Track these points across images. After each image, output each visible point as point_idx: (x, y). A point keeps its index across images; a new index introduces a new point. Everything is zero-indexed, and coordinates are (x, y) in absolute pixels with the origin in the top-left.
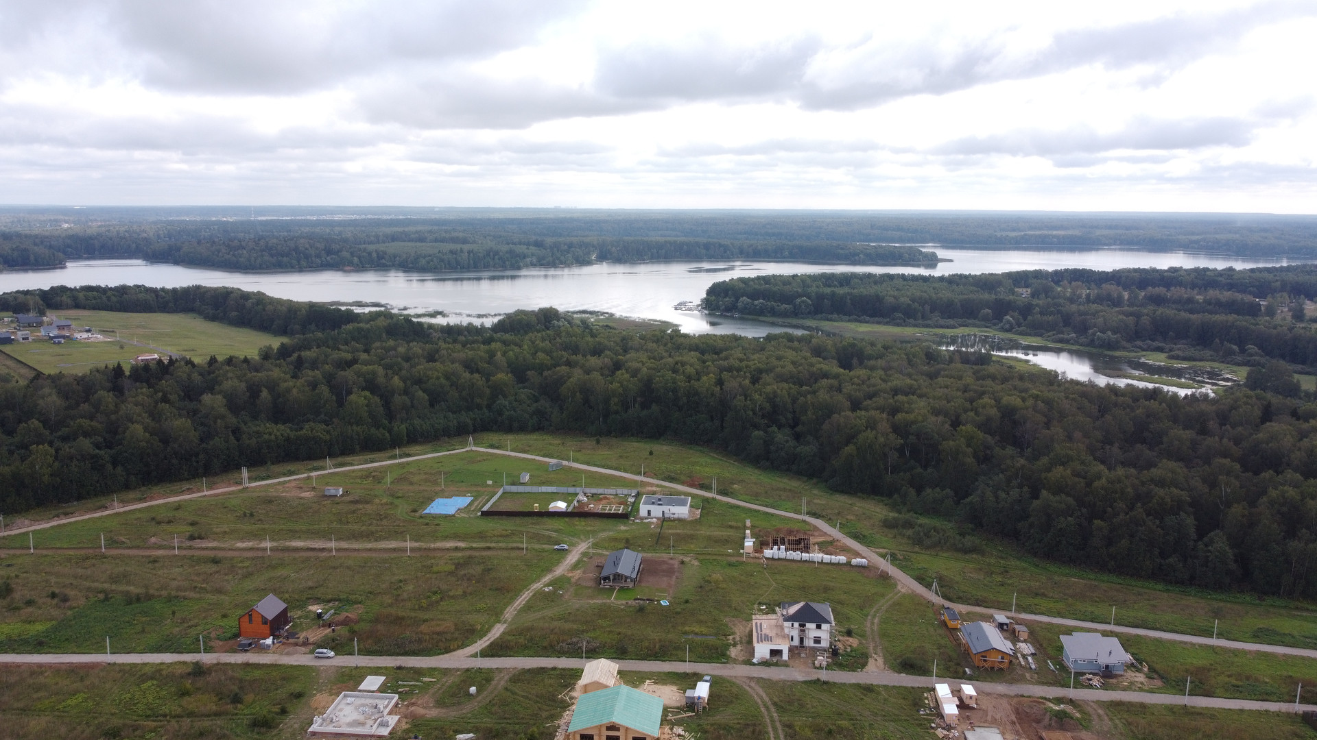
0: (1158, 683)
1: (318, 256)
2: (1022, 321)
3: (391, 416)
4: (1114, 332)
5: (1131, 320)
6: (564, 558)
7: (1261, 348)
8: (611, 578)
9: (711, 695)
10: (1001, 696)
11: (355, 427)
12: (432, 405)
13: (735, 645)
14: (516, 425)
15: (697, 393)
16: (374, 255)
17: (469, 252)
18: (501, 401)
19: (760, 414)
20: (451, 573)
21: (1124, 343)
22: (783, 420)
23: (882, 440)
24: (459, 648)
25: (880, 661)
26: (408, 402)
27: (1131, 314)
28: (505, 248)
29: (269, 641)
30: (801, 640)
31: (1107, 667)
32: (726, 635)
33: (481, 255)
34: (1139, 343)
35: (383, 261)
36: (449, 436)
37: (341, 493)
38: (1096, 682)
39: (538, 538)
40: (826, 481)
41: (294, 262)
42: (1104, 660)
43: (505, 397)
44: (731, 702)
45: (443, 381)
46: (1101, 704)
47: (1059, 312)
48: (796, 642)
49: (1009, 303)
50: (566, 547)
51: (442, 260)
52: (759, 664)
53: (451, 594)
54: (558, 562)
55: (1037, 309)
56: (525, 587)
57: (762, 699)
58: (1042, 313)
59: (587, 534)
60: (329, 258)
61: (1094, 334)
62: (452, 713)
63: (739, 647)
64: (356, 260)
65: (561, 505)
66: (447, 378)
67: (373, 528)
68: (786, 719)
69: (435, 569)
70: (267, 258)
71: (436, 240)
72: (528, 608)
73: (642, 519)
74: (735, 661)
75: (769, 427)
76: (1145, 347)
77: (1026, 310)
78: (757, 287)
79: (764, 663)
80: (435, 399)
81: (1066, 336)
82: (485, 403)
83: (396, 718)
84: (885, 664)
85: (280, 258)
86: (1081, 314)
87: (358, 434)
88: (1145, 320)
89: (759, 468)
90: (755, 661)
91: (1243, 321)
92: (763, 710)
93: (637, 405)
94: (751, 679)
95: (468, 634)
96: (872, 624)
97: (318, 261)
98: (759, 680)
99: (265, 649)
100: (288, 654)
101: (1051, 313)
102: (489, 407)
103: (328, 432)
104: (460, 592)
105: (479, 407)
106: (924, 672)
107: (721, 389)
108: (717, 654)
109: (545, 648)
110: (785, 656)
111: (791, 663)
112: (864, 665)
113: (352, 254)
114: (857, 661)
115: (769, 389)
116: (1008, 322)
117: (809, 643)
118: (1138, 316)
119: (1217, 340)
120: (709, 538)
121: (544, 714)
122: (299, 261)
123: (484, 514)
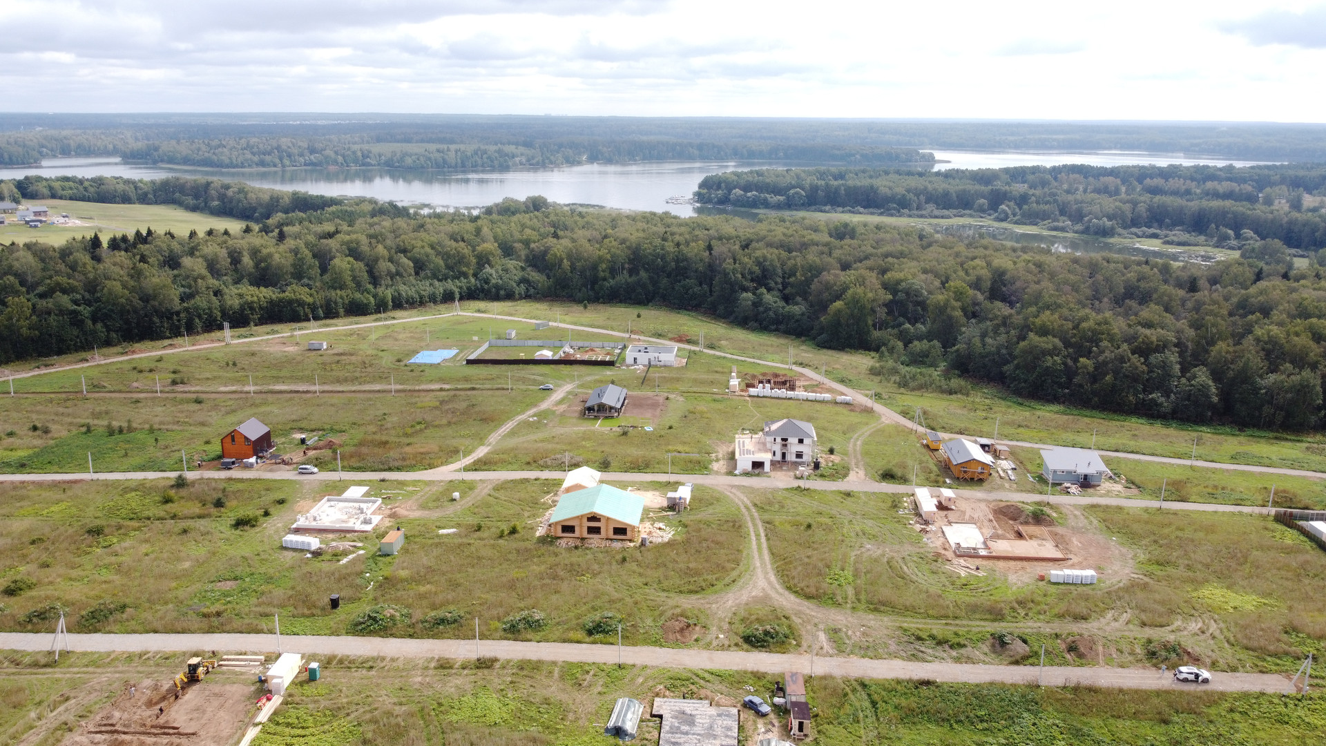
0: (1135, 491)
1: (301, 155)
2: (1017, 210)
3: (375, 280)
4: (1110, 219)
5: (1127, 208)
6: (549, 396)
7: (1256, 232)
8: (596, 408)
9: (693, 498)
10: (980, 500)
11: (338, 292)
12: (417, 273)
13: (717, 460)
14: (502, 292)
15: (686, 259)
16: (359, 154)
17: (456, 151)
18: (488, 269)
19: (749, 277)
20: (436, 408)
21: (1120, 230)
22: (772, 284)
23: (870, 295)
24: (442, 464)
25: (862, 473)
26: (393, 269)
27: (1128, 202)
28: (492, 148)
29: (253, 460)
30: (784, 455)
31: (1086, 476)
32: (709, 453)
33: (469, 154)
34: (1134, 230)
35: (368, 160)
36: (435, 302)
37: (325, 347)
38: (1074, 489)
39: (524, 380)
40: (814, 339)
41: (277, 161)
42: (1082, 470)
43: (492, 267)
44: (712, 504)
45: (428, 250)
46: (1076, 506)
47: (1055, 201)
48: (778, 457)
49: (1005, 194)
50: (551, 386)
51: (430, 159)
52: (741, 475)
53: (436, 423)
54: (543, 399)
55: (1033, 199)
56: (509, 418)
57: (743, 502)
58: (1038, 203)
59: (572, 378)
60: (312, 157)
61: (1090, 221)
62: (436, 514)
63: (722, 462)
64: (340, 159)
65: (547, 354)
66: (432, 247)
67: (357, 374)
68: (767, 517)
69: (419, 405)
70: (249, 156)
71: (422, 141)
72: (513, 433)
73: (628, 366)
74: (717, 473)
75: (757, 289)
76: (1140, 233)
77: (1023, 200)
78: (750, 179)
79: (746, 474)
80: (420, 266)
81: (1061, 224)
82: (471, 272)
83: (380, 517)
84: (866, 475)
85: (262, 156)
86: (1077, 202)
87: (341, 297)
88: (1142, 208)
89: (748, 329)
90: (737, 472)
91: (1240, 208)
92: (744, 510)
93: (625, 272)
94: (733, 486)
95: (452, 454)
96: (855, 445)
97: (302, 160)
98: (738, 487)
99: (250, 466)
100: (271, 471)
101: (1047, 203)
102: (475, 275)
103: (311, 295)
104: (444, 421)
105: (465, 275)
106: (904, 480)
107: (710, 254)
108: (698, 466)
109: (528, 463)
110: (767, 467)
111: (772, 474)
112: (845, 476)
113: (336, 153)
114: (840, 473)
115: (758, 253)
116: (1004, 212)
117: (791, 457)
118: (1135, 204)
119: (1213, 226)
120: (695, 380)
121: (526, 514)
122: (281, 159)
123: (469, 362)
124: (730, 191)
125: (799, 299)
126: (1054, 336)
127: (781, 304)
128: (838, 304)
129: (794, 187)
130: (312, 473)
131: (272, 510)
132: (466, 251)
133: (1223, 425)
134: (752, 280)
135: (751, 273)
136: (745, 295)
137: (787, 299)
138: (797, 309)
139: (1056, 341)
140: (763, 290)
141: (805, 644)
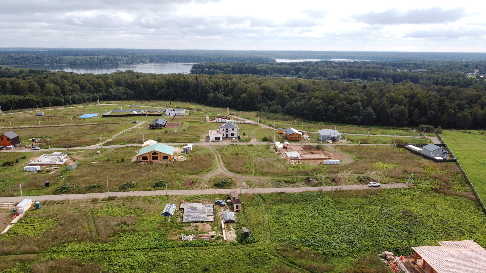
0: (350, 142)
1: (33, 60)
2: (305, 74)
3: (64, 93)
4: (336, 75)
5: (341, 72)
6: (136, 125)
7: (383, 78)
8: (155, 126)
9: (193, 149)
10: (298, 146)
11: (49, 97)
12: (82, 91)
13: (202, 138)
14: (117, 97)
15: (188, 83)
16: (57, 59)
17: (97, 58)
18: (111, 89)
20: (90, 129)
21: (339, 79)
22: (220, 91)
23: (256, 91)
24: (93, 144)
25: (255, 140)
26: (72, 89)
27: (341, 70)
28: (112, 57)
29: (11, 146)
30: (227, 135)
31: (334, 137)
32: (199, 137)
33: (103, 59)
34: (344, 79)
35: (61, 62)
36: (90, 101)
37: (43, 114)
38: (330, 141)
39: (126, 120)
40: (236, 108)
41: (23, 62)
42: (332, 135)
43: (112, 88)
44: (200, 150)
45: (86, 82)
46: (331, 146)
47: (317, 70)
48: (225, 136)
49: (301, 68)
50: (137, 121)
51: (87, 61)
52: (211, 142)
53: (90, 133)
54: (134, 125)
55: (310, 70)
56: (120, 131)
57: (212, 149)
58: (312, 71)
59: (145, 120)
60: (38, 61)
61: (329, 76)
62: (91, 158)
63: (204, 139)
64: (49, 61)
65: (135, 112)
67: (57, 122)
68: (221, 153)
69: (83, 129)
70: (10, 60)
71: (84, 55)
72: (122, 135)
73: (167, 116)
74: (202, 142)
75: (214, 92)
76: (346, 80)
77: (307, 70)
78: (211, 65)
79: (213, 141)
80: (83, 88)
81: (320, 78)
82: (104, 90)
83: (66, 160)
84: (257, 140)
85: (16, 60)
86: (324, 70)
87: (50, 99)
88: (346, 72)
89: (212, 106)
90: (210, 141)
91: (378, 71)
92: (213, 151)
93: (165, 88)
94: (208, 145)
95: (98, 141)
96: (253, 133)
97: (33, 62)
98: (210, 145)
99: (10, 148)
100: (19, 150)
101: (315, 71)
102: (105, 92)
103: (37, 98)
104: (94, 132)
105: (101, 91)
106: (271, 141)
107: (197, 81)
108: (195, 140)
109: (128, 142)
110: (221, 139)
111: (223, 141)
112: (250, 141)
113: (48, 59)
114: (248, 140)
115: (214, 80)
116: (300, 74)
117: (230, 136)
118: (344, 70)
119: (369, 77)
120: (193, 119)
121: (128, 156)
122: (25, 62)
123: (104, 116)
124: (203, 69)
125: (230, 95)
126: (320, 99)
127: (224, 97)
128: (244, 95)
129: (227, 67)
130: (37, 149)
131: (20, 161)
132: (101, 82)
133: (378, 125)
134: (213, 90)
135: (212, 87)
136: (210, 94)
137: (225, 95)
138: (230, 98)
139: (321, 100)
140: (217, 92)
141: (238, 186)
